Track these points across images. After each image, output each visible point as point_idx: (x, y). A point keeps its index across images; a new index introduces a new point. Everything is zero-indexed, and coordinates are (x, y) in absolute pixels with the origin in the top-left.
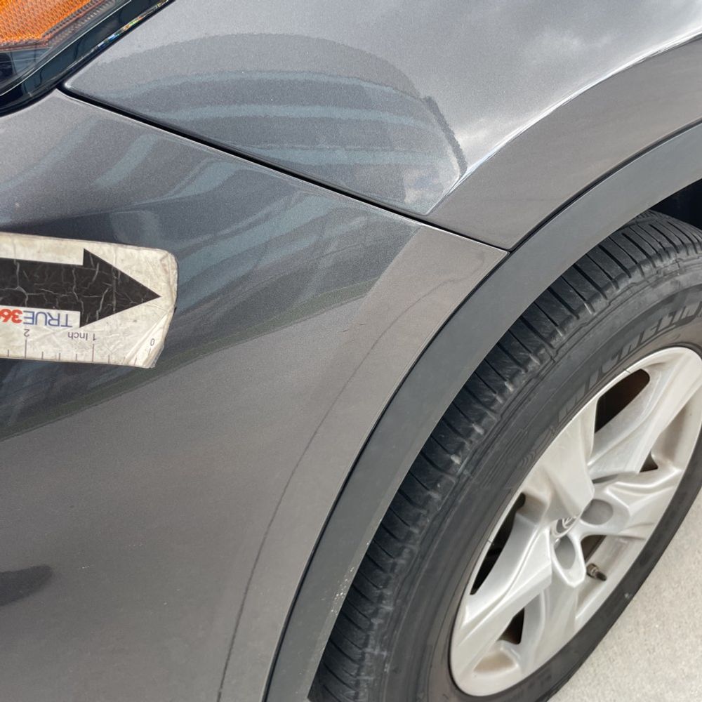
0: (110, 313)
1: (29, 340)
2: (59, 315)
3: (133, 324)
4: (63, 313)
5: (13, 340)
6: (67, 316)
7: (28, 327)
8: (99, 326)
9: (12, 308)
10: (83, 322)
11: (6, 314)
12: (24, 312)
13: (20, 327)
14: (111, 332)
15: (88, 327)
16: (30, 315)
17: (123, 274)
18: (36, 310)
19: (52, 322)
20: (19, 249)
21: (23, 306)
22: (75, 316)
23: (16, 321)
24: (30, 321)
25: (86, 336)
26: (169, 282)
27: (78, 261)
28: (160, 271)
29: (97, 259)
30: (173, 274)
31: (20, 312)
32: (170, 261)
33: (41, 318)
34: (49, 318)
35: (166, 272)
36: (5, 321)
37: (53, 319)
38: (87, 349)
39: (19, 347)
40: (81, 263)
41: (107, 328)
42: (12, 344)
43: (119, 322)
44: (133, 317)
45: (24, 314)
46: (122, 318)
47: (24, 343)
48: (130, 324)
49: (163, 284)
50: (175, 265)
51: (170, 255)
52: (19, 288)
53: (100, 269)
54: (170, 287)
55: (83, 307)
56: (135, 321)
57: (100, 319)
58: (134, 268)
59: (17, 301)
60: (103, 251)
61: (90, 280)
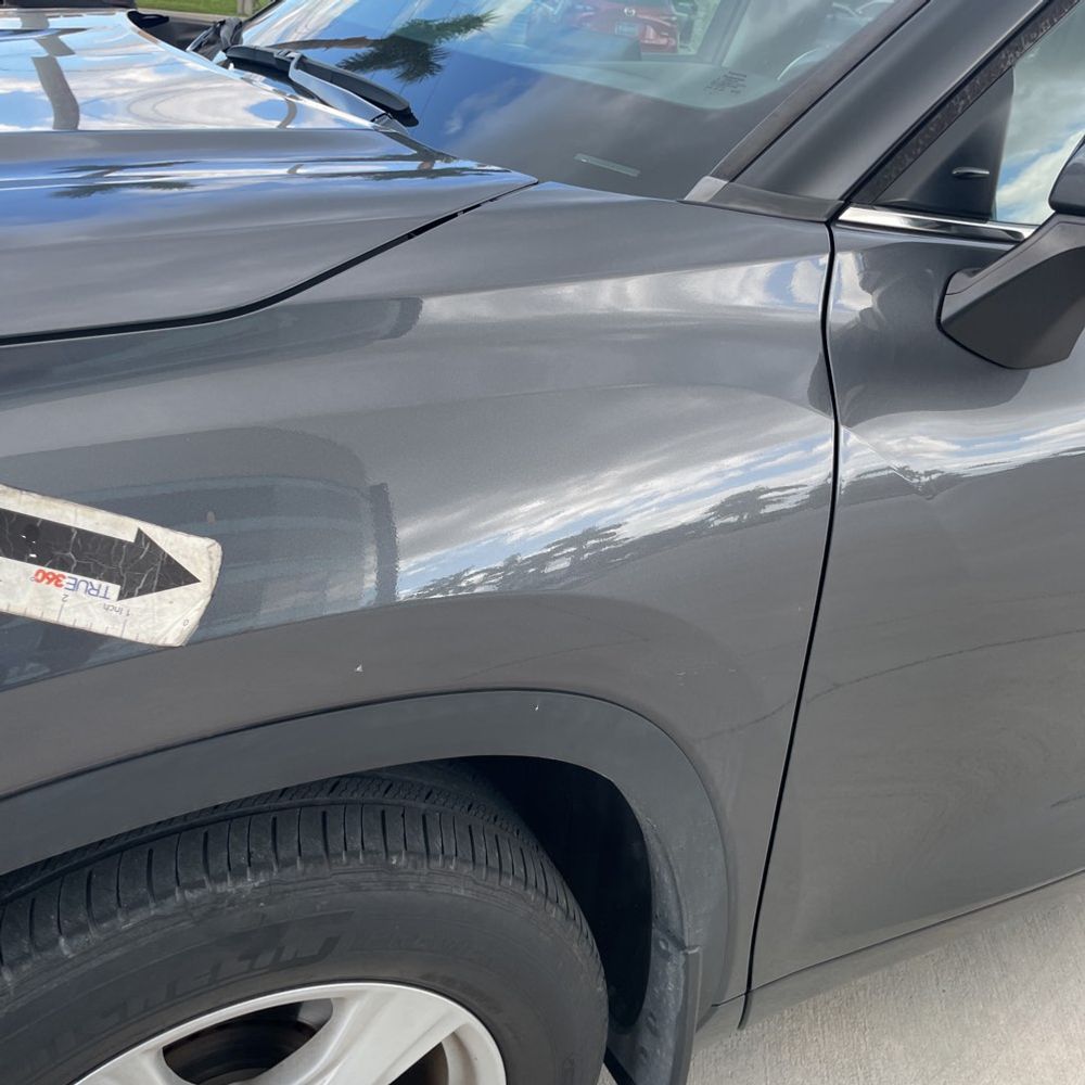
0: (150, 591)
1: (66, 605)
2: (100, 586)
3: (169, 605)
4: (105, 584)
5: (50, 603)
6: (107, 588)
7: (68, 592)
8: (136, 602)
9: (57, 572)
10: (121, 596)
11: (51, 576)
12: (68, 578)
13: (61, 592)
14: (145, 610)
15: (125, 602)
16: (73, 581)
17: (169, 558)
18: (79, 578)
19: (92, 592)
20: (80, 517)
21: (69, 572)
22: (115, 589)
23: (58, 585)
24: (71, 587)
25: (120, 611)
26: (211, 568)
27: (130, 538)
28: (205, 558)
29: (148, 540)
30: (217, 562)
31: (64, 577)
32: (217, 549)
33: (83, 585)
34: (90, 587)
35: (211, 559)
36: (48, 583)
37: (93, 589)
38: (119, 623)
39: (53, 611)
40: (133, 541)
41: (143, 606)
42: (48, 606)
43: (156, 601)
44: (169, 598)
45: (68, 580)
46: (160, 599)
47: (59, 608)
48: (165, 605)
49: (205, 570)
50: (220, 553)
51: (217, 544)
52: (70, 554)
53: (150, 549)
54: (212, 573)
55: (125, 581)
56: (171, 602)
57: (139, 595)
58: (181, 552)
59: (64, 565)
60: (157, 533)
61: (138, 557)
